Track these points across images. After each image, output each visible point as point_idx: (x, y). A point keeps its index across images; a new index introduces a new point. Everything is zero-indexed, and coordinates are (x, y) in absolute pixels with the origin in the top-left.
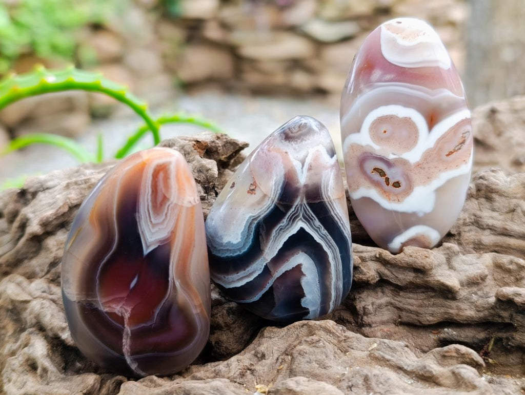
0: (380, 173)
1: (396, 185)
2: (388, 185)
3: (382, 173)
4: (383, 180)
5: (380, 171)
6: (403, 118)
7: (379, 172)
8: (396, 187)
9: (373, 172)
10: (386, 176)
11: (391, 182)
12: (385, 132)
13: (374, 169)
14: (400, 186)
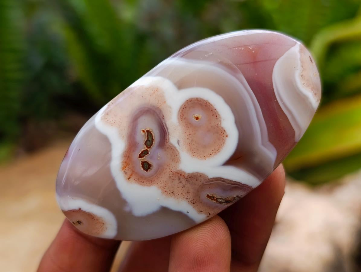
0: (148, 140)
1: (146, 165)
2: (140, 156)
3: (149, 142)
4: (143, 148)
5: (150, 139)
6: (222, 128)
7: (148, 138)
8: (143, 167)
9: (144, 131)
10: (148, 149)
11: (146, 158)
12: (197, 118)
13: (148, 131)
14: (147, 170)
